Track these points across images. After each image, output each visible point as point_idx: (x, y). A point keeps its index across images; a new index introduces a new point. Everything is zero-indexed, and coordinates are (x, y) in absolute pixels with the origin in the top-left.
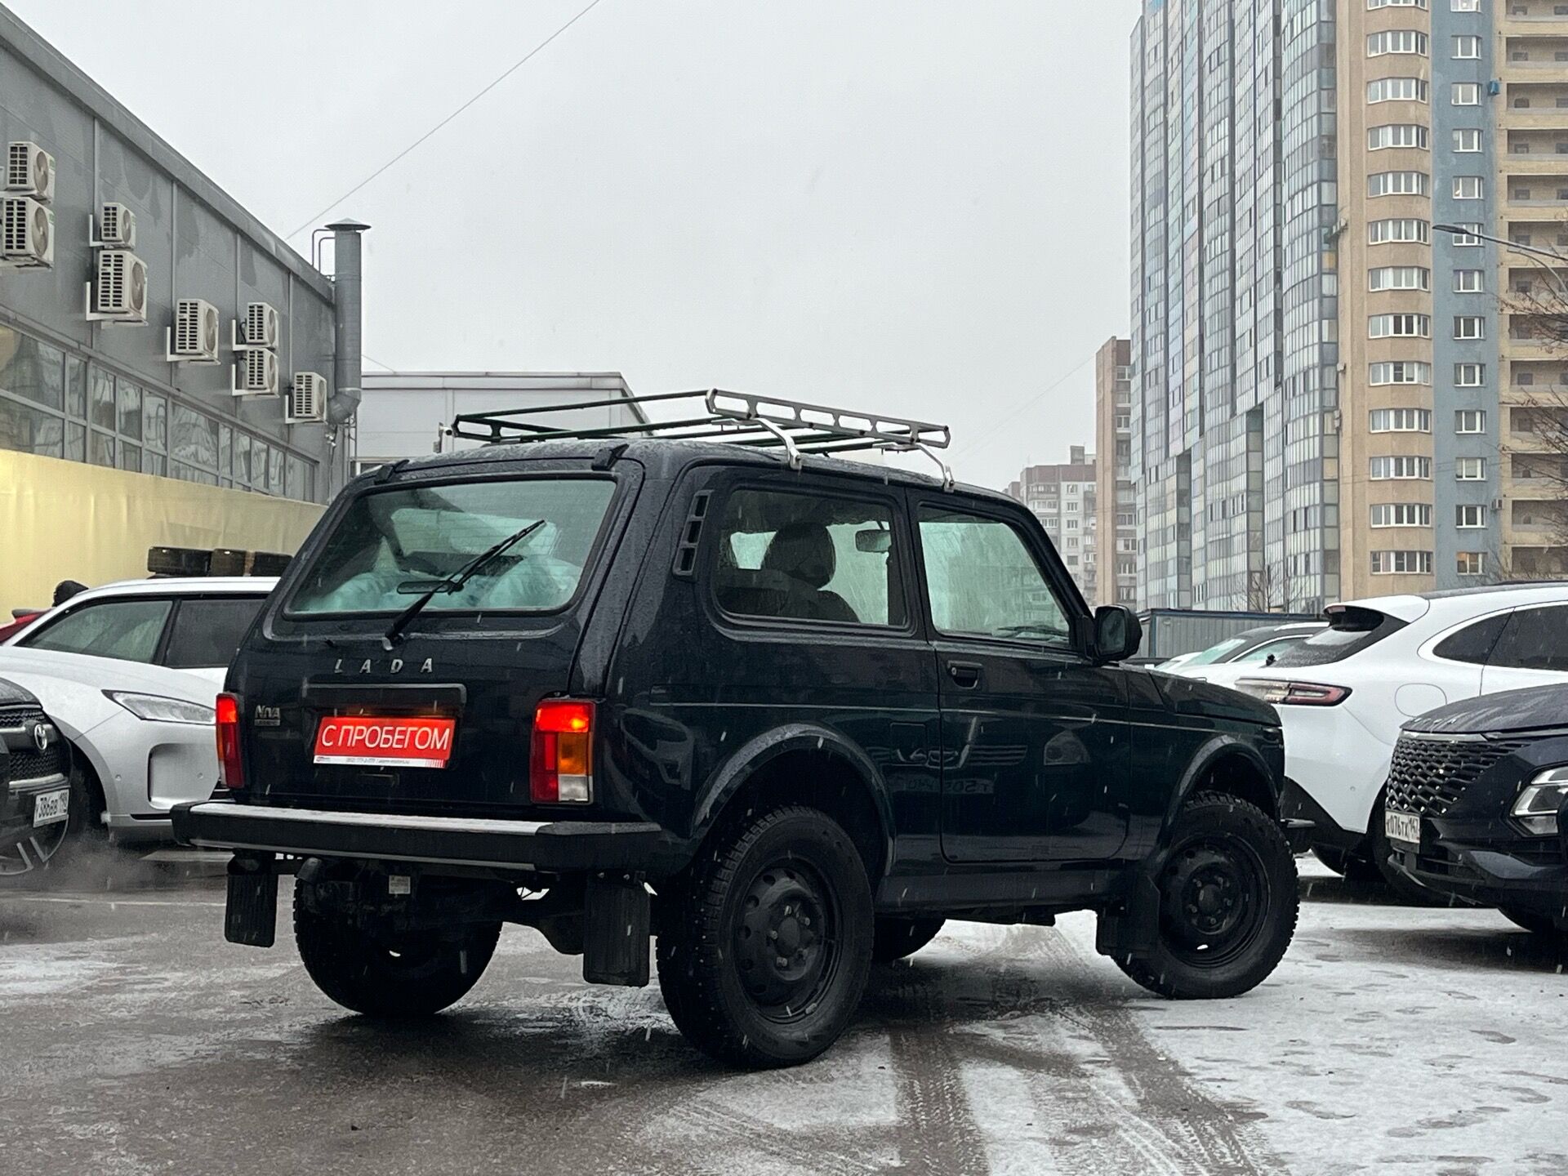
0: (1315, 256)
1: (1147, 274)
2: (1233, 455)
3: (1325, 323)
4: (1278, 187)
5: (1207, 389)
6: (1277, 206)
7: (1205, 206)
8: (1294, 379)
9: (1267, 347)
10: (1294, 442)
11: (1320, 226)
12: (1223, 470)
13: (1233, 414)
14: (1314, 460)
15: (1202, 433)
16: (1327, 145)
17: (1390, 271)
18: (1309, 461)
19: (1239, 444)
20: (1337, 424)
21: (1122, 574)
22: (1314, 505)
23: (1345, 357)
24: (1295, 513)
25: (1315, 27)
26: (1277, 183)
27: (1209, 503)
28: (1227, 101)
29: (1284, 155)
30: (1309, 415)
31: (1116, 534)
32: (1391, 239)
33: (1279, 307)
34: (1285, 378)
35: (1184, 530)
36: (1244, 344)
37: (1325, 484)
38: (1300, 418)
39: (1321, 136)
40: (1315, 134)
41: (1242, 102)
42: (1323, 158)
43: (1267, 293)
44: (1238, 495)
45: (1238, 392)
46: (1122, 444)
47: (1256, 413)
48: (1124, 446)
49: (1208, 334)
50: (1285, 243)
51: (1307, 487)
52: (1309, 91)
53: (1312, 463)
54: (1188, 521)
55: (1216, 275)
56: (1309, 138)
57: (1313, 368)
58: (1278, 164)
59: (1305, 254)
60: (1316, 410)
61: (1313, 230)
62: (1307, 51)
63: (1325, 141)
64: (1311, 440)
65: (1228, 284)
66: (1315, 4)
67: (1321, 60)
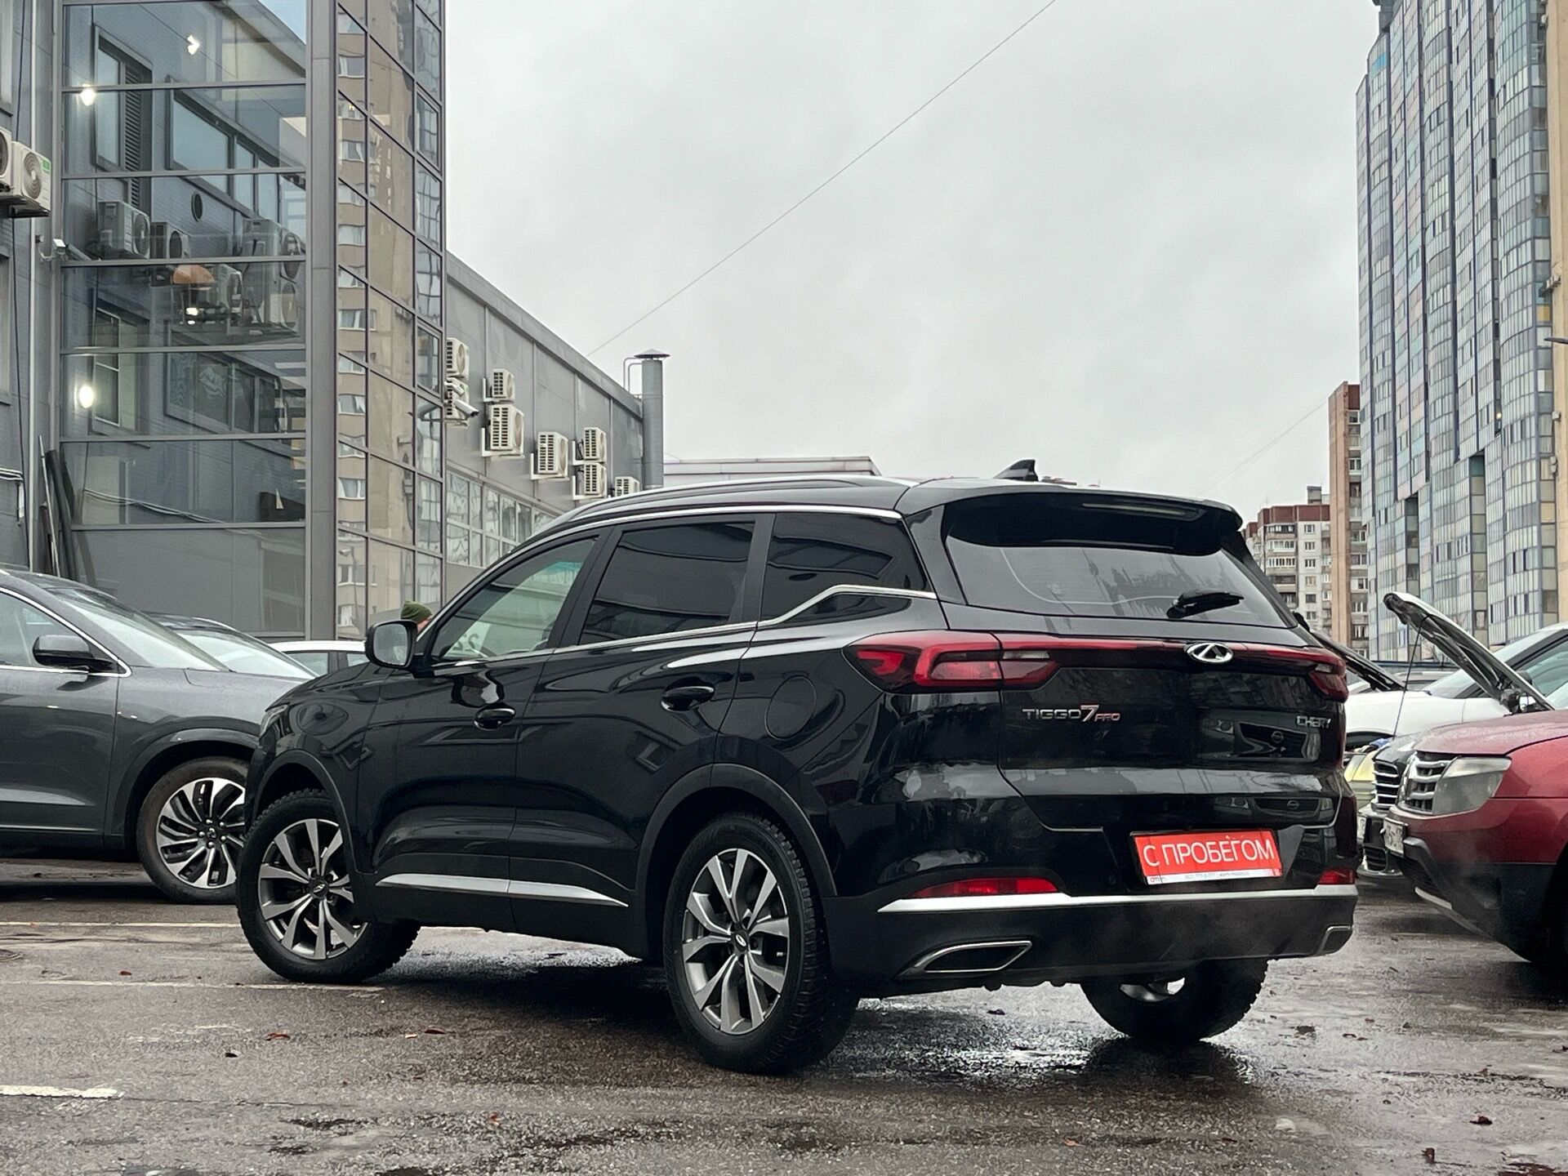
0: (1530, 309)
1: (1375, 323)
2: (1457, 499)
3: (1541, 373)
4: (1495, 242)
5: (1431, 436)
6: (1494, 260)
7: (1428, 260)
8: (1512, 426)
9: (1487, 396)
10: (1513, 487)
11: (1535, 281)
12: (1448, 512)
13: (1457, 459)
14: (1532, 504)
15: (1427, 478)
16: (1542, 203)
18: (1527, 505)
19: (1463, 488)
20: (1553, 469)
21: (1357, 613)
22: (1532, 548)
23: (1560, 404)
24: (1514, 554)
25: (1526, 92)
26: (1494, 239)
27: (1435, 545)
28: (1447, 159)
29: (1500, 213)
30: (1526, 461)
31: (1350, 574)
34: (1504, 426)
36: (1465, 393)
37: (1544, 527)
38: (1518, 463)
39: (1534, 195)
40: (1528, 193)
41: (1461, 161)
42: (1536, 216)
43: (1486, 344)
44: (1462, 538)
45: (1461, 439)
46: (1354, 487)
47: (1478, 459)
48: (1357, 488)
49: (1432, 382)
50: (1502, 297)
51: (1525, 530)
52: (1522, 153)
53: (1530, 507)
54: (1416, 562)
55: (1438, 326)
56: (1523, 197)
57: (1530, 416)
58: (1495, 222)
59: (1520, 308)
60: (1533, 456)
61: (1527, 284)
62: (1519, 115)
63: (1539, 201)
64: (1529, 485)
65: (1450, 335)
66: (1525, 70)
67: (1533, 124)
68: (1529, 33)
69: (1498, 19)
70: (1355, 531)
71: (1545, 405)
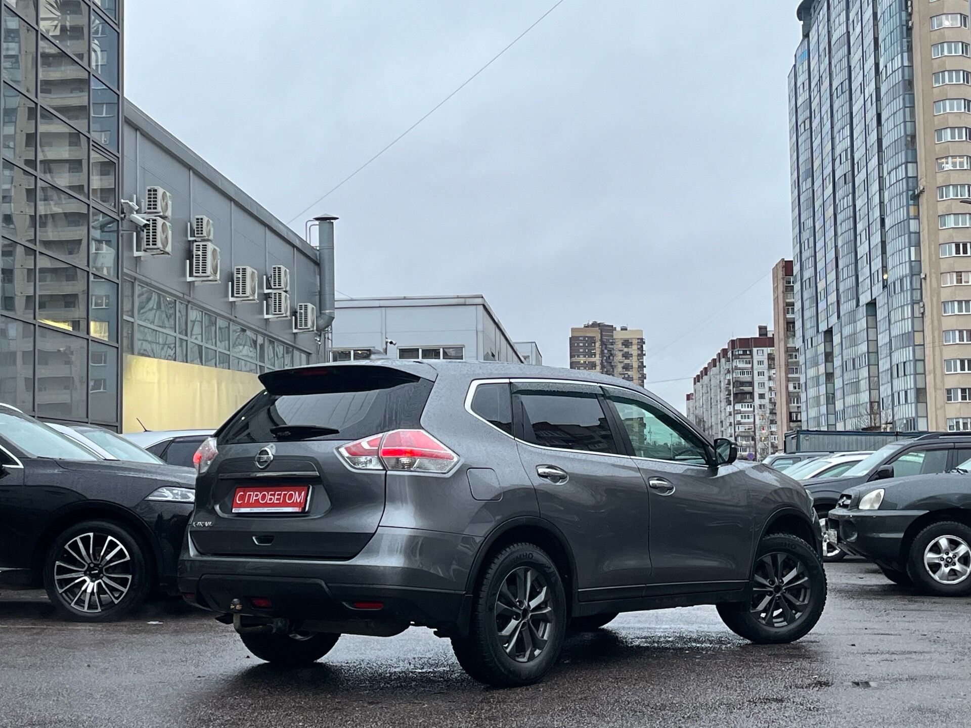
0: (905, 208)
1: (802, 221)
2: (858, 330)
3: (913, 249)
4: (881, 166)
5: (841, 291)
6: (881, 178)
7: (836, 179)
8: (894, 283)
9: (877, 264)
10: (895, 322)
11: (908, 190)
12: (853, 340)
13: (858, 305)
14: (909, 332)
15: (839, 317)
16: (911, 141)
17: (952, 216)
18: (905, 333)
19: (862, 324)
20: (922, 310)
21: (793, 405)
22: (910, 361)
23: (925, 268)
24: (897, 365)
25: (900, 70)
26: (880, 164)
27: (844, 360)
28: (848, 115)
29: (884, 148)
30: (904, 305)
31: (788, 380)
32: (951, 197)
33: (883, 240)
34: (889, 283)
35: (829, 376)
36: (863, 263)
37: (916, 347)
38: (899, 307)
39: (906, 136)
40: (903, 134)
41: (858, 115)
42: (907, 149)
43: (876, 232)
44: (862, 355)
45: (860, 292)
46: (790, 324)
47: (872, 305)
48: (791, 325)
49: (841, 257)
50: (886, 201)
51: (904, 349)
52: (898, 109)
53: (907, 335)
54: (832, 371)
55: (844, 221)
56: (899, 137)
57: (906, 276)
58: (880, 153)
59: (898, 207)
60: (909, 302)
61: (903, 192)
62: (896, 84)
63: (909, 139)
64: (906, 320)
65: (852, 226)
66: (899, 56)
67: (905, 89)
68: (902, 32)
69: (881, 24)
70: (791, 352)
71: (916, 270)
